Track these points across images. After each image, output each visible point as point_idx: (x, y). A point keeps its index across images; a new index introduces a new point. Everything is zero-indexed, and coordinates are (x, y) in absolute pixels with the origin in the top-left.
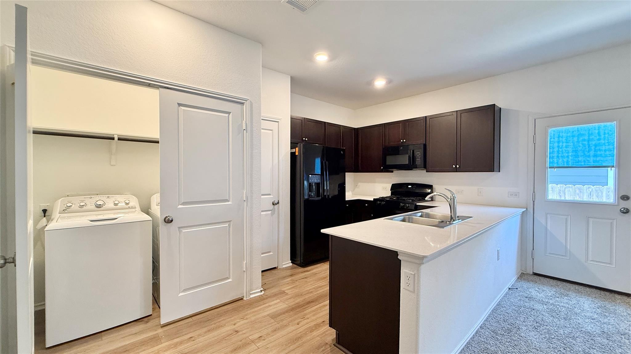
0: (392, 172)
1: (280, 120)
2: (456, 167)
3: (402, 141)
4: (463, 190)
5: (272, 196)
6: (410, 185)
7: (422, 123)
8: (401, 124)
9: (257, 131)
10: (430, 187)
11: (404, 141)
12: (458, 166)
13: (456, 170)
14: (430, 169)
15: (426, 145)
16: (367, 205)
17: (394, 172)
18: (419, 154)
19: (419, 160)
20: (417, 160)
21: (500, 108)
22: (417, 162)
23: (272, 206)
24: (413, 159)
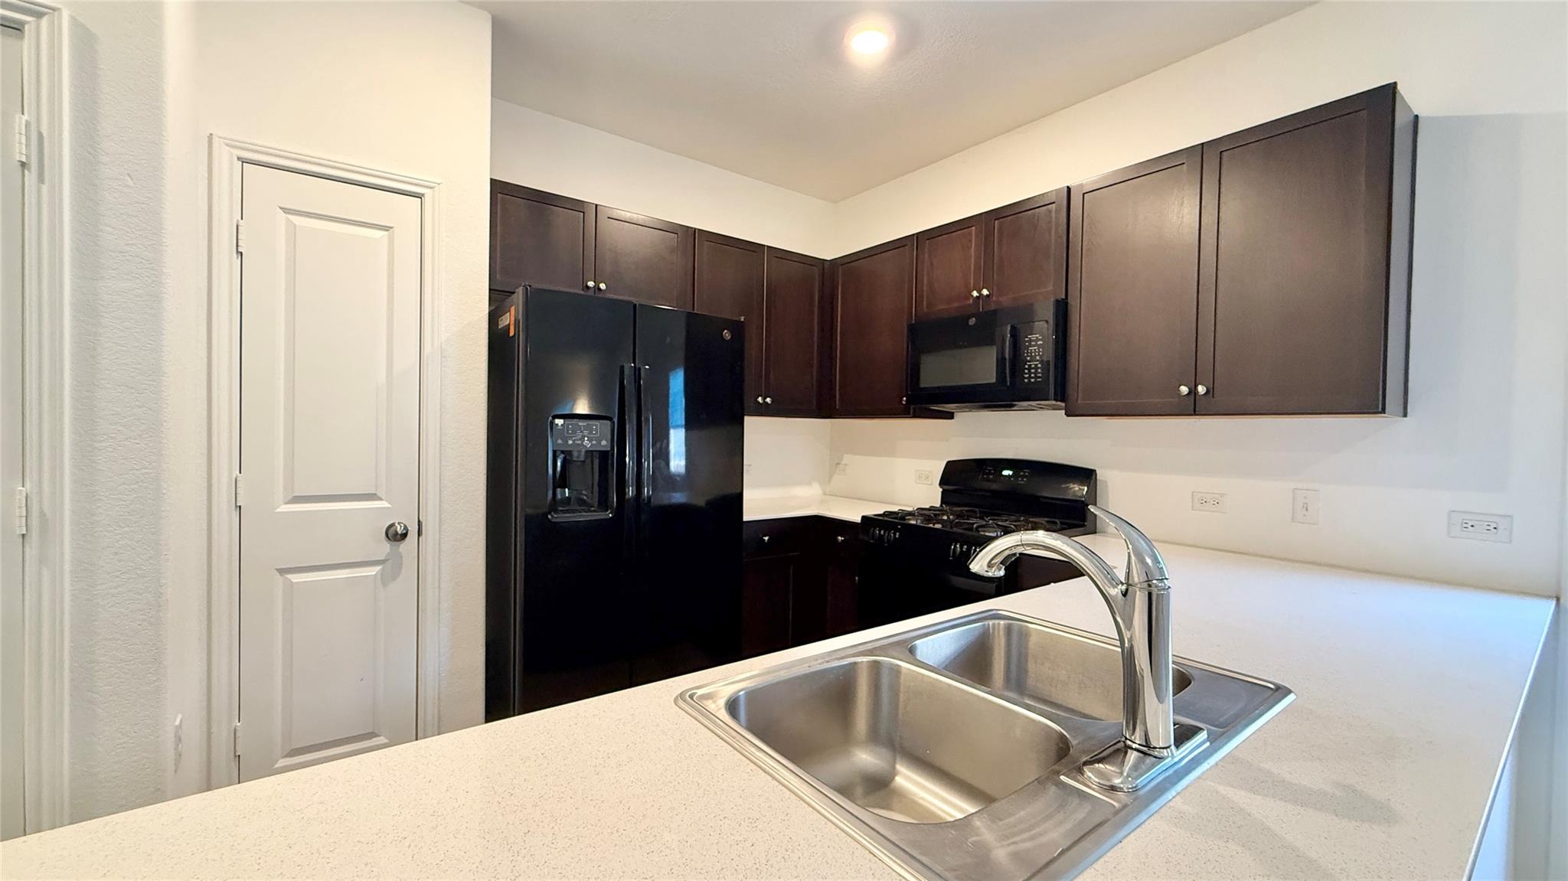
0: (950, 416)
1: (431, 188)
2: (1193, 392)
3: (975, 294)
4: (1222, 495)
5: (384, 504)
6: (1008, 469)
7: (1053, 215)
8: (974, 228)
9: (131, 183)
10: (1087, 475)
11: (985, 292)
12: (1201, 389)
13: (1193, 407)
14: (1079, 402)
15: (1067, 304)
16: (840, 538)
17: (958, 416)
18: (1039, 344)
19: (1036, 368)
20: (1030, 368)
21: (1417, 117)
22: (1030, 373)
23: (386, 547)
24: (1013, 363)
